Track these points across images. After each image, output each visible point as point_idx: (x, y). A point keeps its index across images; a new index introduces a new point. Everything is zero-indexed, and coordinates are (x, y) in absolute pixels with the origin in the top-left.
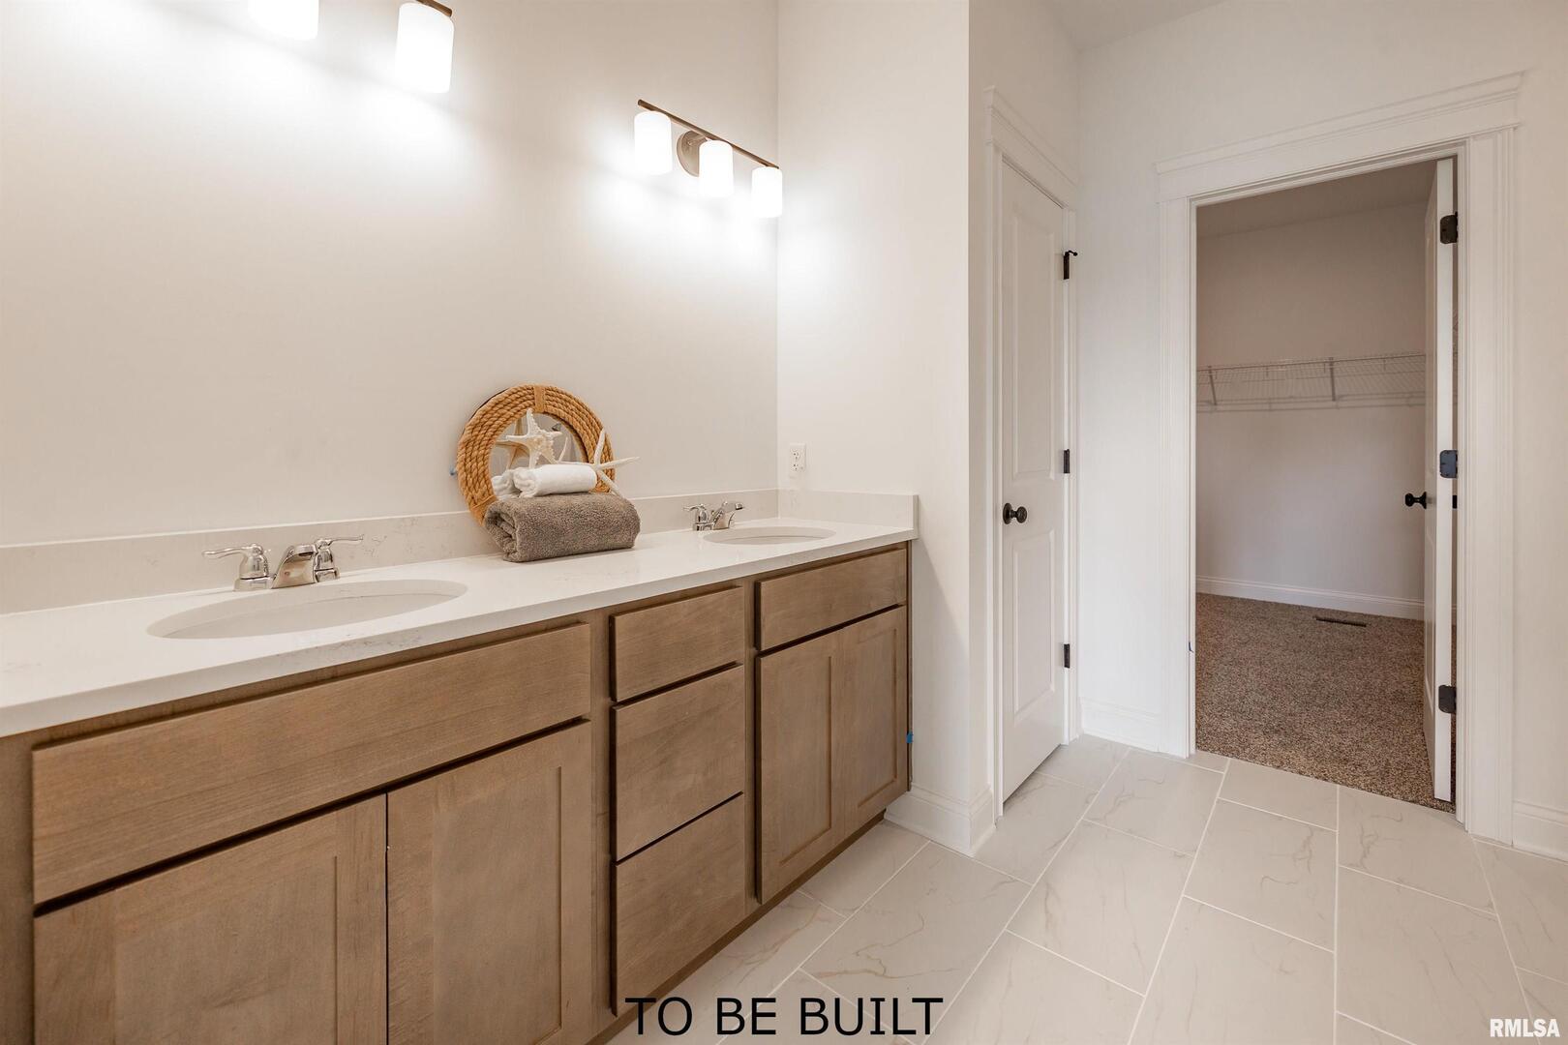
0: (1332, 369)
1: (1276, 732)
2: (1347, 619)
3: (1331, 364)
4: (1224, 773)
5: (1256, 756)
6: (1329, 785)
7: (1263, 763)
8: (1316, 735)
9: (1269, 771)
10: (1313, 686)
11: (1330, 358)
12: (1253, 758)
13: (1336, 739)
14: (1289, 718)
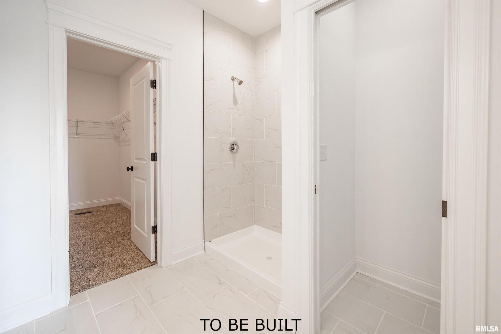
0: (77, 124)
1: (95, 267)
2: (85, 211)
3: (77, 122)
4: (89, 300)
5: (96, 283)
6: (125, 277)
7: (100, 284)
8: (107, 260)
9: (103, 285)
10: (93, 241)
11: (77, 120)
12: (95, 285)
13: (114, 258)
14: (95, 259)
